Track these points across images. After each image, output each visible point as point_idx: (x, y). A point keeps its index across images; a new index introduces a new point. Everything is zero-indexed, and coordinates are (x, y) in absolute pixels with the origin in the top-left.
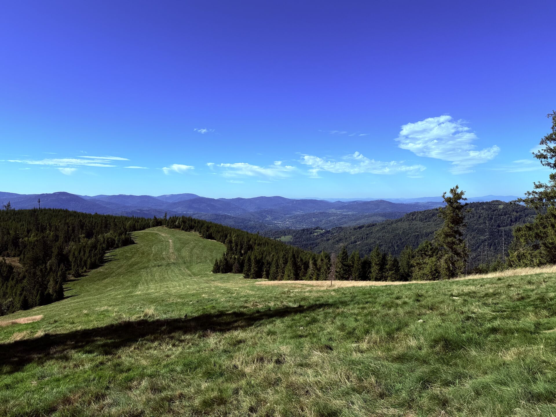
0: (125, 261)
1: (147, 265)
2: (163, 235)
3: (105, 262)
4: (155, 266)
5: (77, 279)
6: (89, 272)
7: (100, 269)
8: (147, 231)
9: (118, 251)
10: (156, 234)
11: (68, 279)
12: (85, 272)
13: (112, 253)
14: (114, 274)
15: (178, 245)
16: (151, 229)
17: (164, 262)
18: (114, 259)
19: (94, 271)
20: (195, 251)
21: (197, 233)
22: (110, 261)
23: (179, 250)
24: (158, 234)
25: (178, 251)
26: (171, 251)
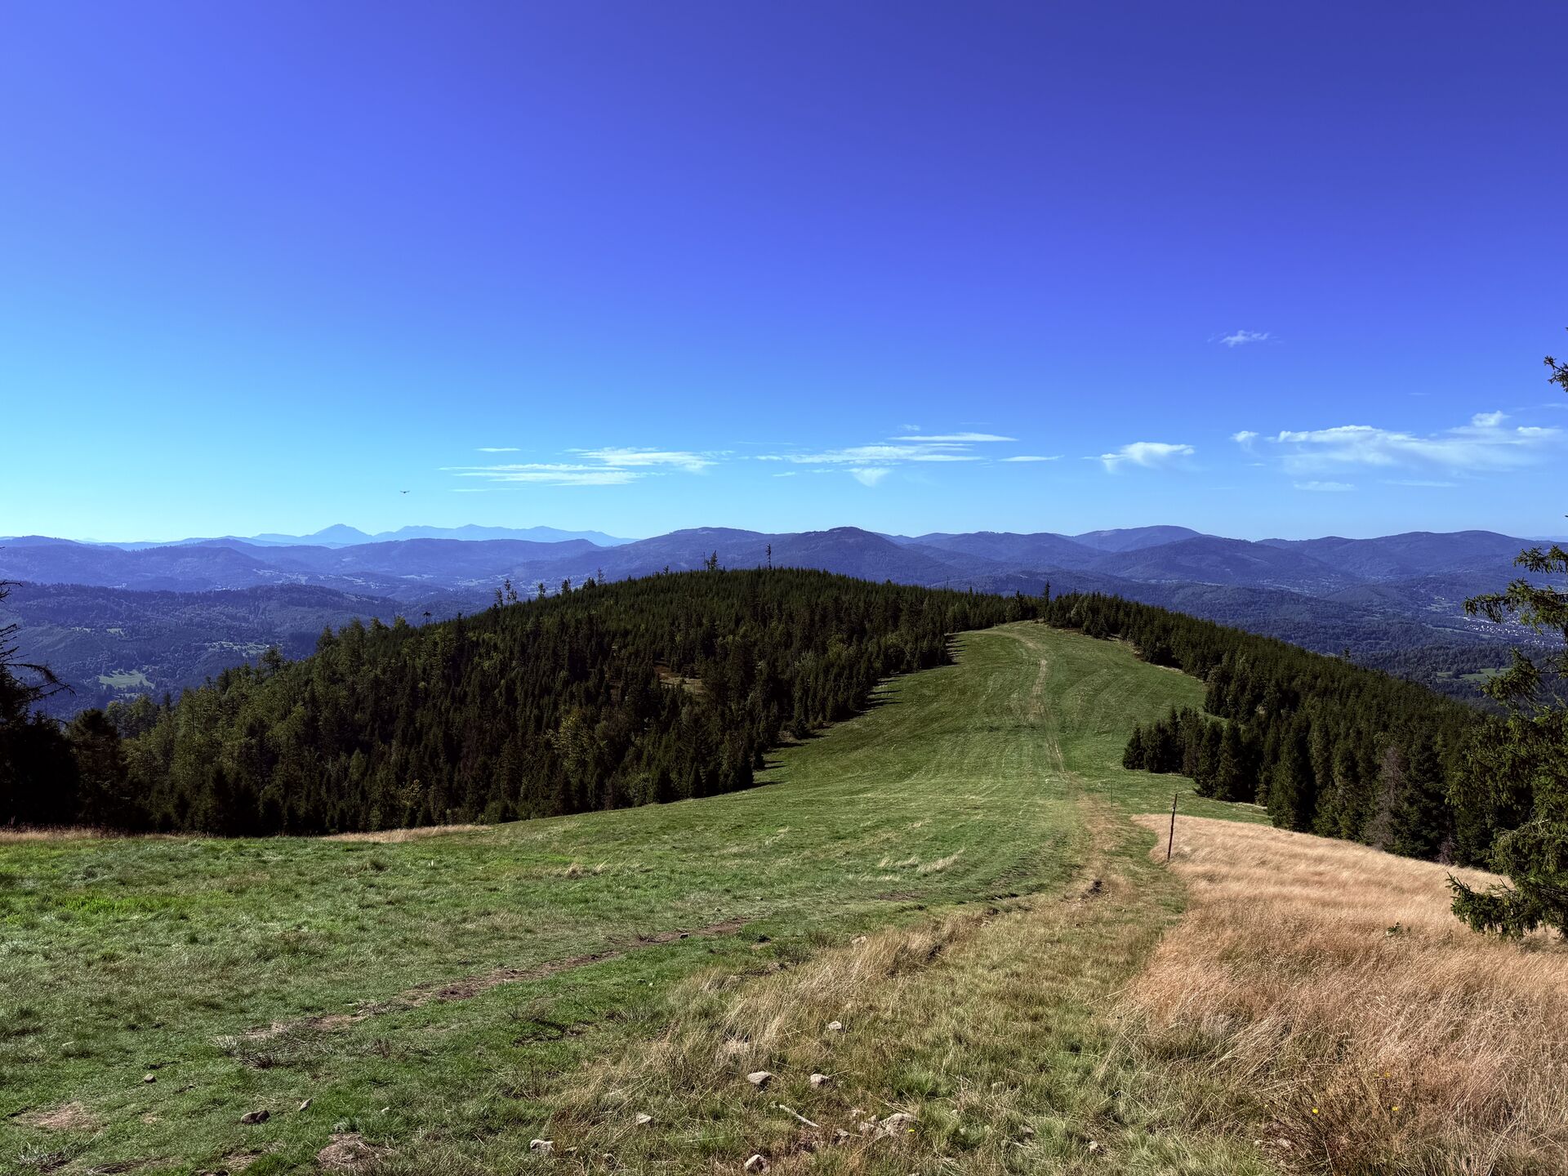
0: (914, 709)
1: (962, 723)
2: (1030, 645)
3: (869, 707)
4: (981, 729)
5: (799, 742)
6: (828, 727)
7: (854, 724)
8: (994, 631)
9: (908, 680)
10: (1014, 640)
11: (780, 740)
12: (821, 726)
13: (892, 684)
14: (880, 739)
15: (1061, 677)
16: (1006, 626)
17: (1009, 721)
18: (890, 701)
19: (839, 725)
20: (1105, 695)
21: (1130, 645)
22: (882, 704)
23: (1057, 691)
24: (1018, 641)
25: (1055, 693)
26: (1037, 690)
